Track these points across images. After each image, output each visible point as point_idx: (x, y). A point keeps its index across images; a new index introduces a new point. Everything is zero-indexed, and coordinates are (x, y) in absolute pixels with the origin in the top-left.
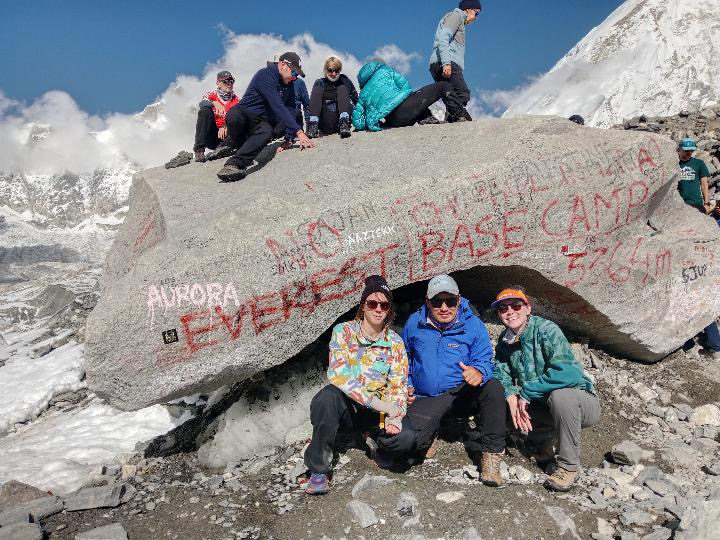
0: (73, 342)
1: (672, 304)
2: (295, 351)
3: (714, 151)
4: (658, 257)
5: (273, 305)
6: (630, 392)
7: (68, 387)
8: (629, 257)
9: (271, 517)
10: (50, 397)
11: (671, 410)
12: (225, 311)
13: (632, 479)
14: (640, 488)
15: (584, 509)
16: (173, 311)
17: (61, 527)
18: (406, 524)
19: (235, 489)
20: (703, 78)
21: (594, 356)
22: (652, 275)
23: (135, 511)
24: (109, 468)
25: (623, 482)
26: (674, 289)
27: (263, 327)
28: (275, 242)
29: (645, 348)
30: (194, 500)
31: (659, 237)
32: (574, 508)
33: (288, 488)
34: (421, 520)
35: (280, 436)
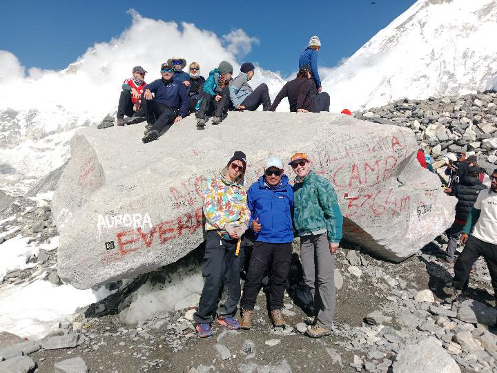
0: (19, 236)
1: (410, 227)
2: (184, 254)
3: (448, 125)
4: (402, 200)
5: (172, 227)
6: (383, 281)
7: (18, 268)
8: (385, 200)
9: (169, 354)
10: (5, 274)
11: (405, 293)
12: (143, 231)
13: (376, 333)
14: (380, 339)
15: (347, 350)
16: (112, 230)
17: (43, 359)
18: (247, 358)
19: (146, 338)
20: (450, 68)
21: (362, 258)
22: (398, 210)
23: (87, 350)
24: (62, 324)
25: (372, 335)
26: (412, 219)
27: (165, 240)
28: (175, 189)
29: (394, 254)
30: (122, 344)
31: (403, 188)
32: (342, 350)
33: (178, 337)
34: (256, 356)
35: (171, 306)
